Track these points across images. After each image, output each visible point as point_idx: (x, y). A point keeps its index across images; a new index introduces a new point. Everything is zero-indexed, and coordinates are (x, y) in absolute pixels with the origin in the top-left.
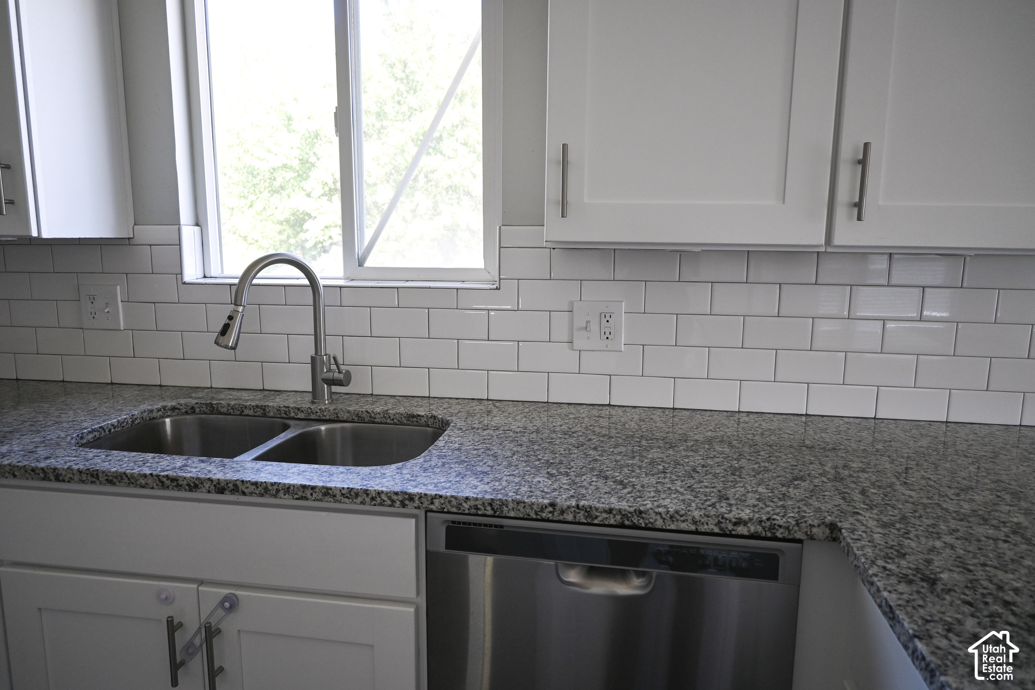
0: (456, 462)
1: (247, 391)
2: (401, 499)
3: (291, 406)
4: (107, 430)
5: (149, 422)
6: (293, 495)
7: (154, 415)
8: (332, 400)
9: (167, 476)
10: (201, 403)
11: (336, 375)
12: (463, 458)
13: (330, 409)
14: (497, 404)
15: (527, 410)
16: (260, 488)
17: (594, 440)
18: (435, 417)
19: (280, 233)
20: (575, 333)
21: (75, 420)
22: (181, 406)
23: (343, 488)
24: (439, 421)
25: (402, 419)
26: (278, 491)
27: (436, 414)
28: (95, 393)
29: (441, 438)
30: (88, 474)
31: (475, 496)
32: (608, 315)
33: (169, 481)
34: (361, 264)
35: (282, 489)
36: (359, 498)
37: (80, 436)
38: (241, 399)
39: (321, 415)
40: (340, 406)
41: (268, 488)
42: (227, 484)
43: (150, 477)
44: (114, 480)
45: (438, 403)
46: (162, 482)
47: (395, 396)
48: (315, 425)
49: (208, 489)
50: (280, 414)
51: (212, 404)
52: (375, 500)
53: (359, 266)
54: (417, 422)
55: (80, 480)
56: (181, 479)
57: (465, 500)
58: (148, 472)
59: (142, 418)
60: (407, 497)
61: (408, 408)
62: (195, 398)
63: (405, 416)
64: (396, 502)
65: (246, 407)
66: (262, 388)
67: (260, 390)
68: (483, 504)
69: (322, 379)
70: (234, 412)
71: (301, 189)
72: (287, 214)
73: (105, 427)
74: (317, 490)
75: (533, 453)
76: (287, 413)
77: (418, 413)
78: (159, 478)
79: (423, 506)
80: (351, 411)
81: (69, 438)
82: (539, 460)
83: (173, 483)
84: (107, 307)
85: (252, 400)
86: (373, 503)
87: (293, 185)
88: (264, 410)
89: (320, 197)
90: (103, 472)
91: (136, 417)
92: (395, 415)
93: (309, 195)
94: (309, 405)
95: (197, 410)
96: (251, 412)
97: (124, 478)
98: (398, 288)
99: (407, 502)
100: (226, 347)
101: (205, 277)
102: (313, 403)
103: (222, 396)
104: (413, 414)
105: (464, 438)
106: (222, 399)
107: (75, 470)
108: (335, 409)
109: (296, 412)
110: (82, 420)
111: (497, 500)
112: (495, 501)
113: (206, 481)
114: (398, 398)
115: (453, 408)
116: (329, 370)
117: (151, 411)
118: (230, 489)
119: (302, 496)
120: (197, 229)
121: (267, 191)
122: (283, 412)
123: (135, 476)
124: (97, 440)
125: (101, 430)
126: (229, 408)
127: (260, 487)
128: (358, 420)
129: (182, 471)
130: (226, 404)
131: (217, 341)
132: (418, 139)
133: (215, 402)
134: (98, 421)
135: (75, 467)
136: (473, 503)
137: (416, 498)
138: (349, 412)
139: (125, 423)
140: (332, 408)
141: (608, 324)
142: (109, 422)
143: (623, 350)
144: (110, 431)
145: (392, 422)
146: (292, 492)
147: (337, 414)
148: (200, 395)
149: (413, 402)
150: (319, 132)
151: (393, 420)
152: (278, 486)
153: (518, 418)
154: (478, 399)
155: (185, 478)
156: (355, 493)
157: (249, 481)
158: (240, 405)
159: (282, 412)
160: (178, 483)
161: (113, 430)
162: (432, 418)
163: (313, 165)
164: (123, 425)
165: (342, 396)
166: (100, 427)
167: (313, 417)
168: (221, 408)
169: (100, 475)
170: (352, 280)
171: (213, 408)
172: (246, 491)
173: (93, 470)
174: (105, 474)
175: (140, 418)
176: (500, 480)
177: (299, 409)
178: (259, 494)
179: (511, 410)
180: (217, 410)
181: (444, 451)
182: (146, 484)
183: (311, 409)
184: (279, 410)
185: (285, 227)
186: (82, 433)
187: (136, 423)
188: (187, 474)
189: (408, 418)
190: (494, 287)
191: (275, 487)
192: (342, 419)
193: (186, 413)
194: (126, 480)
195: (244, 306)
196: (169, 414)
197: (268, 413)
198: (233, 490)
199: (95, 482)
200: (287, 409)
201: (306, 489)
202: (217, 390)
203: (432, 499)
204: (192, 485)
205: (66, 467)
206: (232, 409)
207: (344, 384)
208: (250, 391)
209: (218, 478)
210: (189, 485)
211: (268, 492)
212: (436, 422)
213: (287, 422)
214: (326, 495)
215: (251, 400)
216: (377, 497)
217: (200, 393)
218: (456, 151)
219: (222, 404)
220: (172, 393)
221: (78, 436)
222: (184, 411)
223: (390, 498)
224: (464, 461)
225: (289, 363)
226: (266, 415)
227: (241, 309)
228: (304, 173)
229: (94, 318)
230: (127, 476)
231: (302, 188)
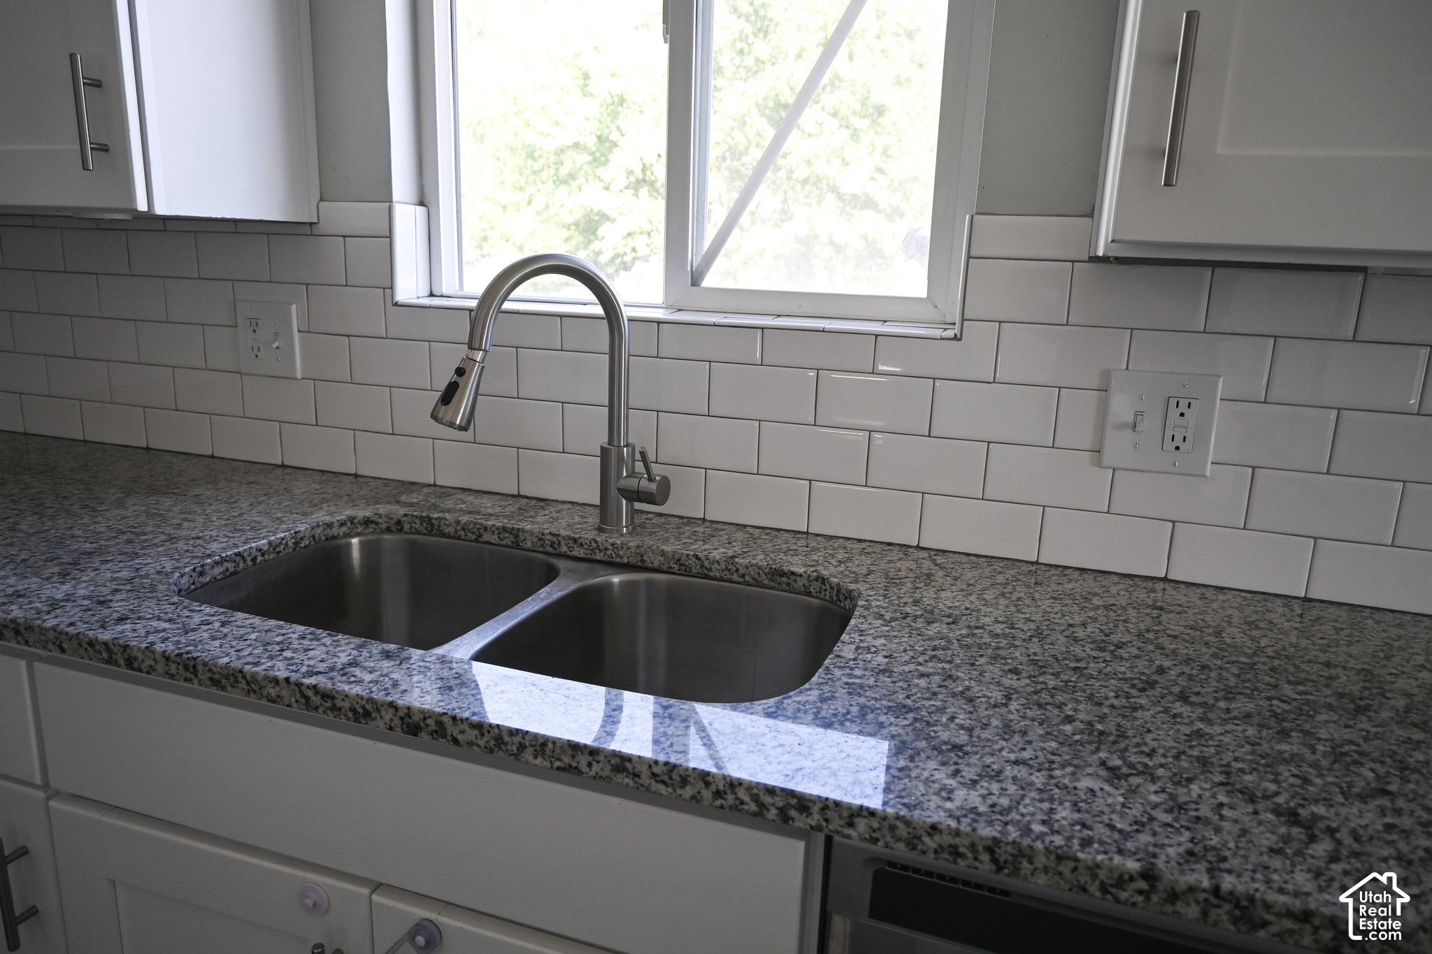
0: (889, 708)
1: (492, 496)
2: (781, 804)
3: (563, 533)
4: (249, 559)
5: (326, 543)
6: (553, 760)
7: (335, 531)
8: (634, 528)
9: (315, 686)
10: (413, 516)
11: (644, 483)
12: (901, 696)
13: (630, 544)
14: (940, 560)
15: (1000, 579)
16: (487, 737)
17: (1172, 672)
18: (823, 579)
19: (567, 240)
20: (1110, 433)
21: (201, 535)
22: (380, 517)
23: (656, 762)
24: (832, 588)
25: (760, 577)
26: (522, 747)
27: (825, 573)
28: (252, 483)
29: (845, 637)
30: (179, 664)
31: (953, 824)
32: (1183, 403)
33: (319, 697)
34: (695, 282)
35: (532, 746)
36: (688, 788)
37: (197, 570)
38: (479, 513)
39: (614, 555)
40: (649, 541)
41: (502, 739)
42: (425, 719)
43: (285, 685)
44: (223, 681)
45: (825, 548)
46: (307, 698)
47: (745, 526)
48: (602, 573)
49: (389, 722)
50: (542, 546)
51: (430, 519)
52: (723, 798)
53: (693, 285)
54: (788, 584)
55: (167, 673)
56: (340, 697)
57: (929, 830)
58: (282, 674)
59: (313, 537)
60: (794, 802)
61: (772, 555)
62: (405, 505)
63: (767, 571)
64: (768, 810)
65: (486, 529)
66: (517, 493)
67: (513, 496)
68: (973, 846)
69: (618, 489)
70: (466, 535)
71: (597, 179)
72: (578, 215)
73: (246, 554)
74: (601, 758)
75: (1049, 699)
76: (556, 545)
77: (792, 569)
78: (300, 689)
79: (830, 827)
80: (667, 552)
81: (177, 575)
82: (1069, 720)
83: (326, 702)
84: (276, 340)
85: (497, 516)
86: (719, 802)
87: (586, 173)
88: (516, 536)
89: (621, 191)
90: (205, 664)
91: (302, 535)
92: (747, 567)
93: (607, 188)
94: (591, 535)
95: (407, 527)
96: (494, 539)
97: (240, 680)
98: (763, 329)
99: (793, 813)
100: (451, 425)
101: (432, 295)
102: (600, 530)
103: (449, 503)
104: (783, 570)
105: (891, 641)
106: (449, 511)
107: (158, 653)
108: (638, 547)
109: (571, 545)
110: (211, 537)
111: (1007, 844)
112: (1001, 845)
113: (386, 707)
114: (751, 530)
115: (857, 562)
116: (632, 474)
117: (329, 525)
118: (429, 729)
119: (570, 766)
120: (421, 210)
121: (551, 182)
122: (549, 543)
123: (260, 679)
124: (228, 576)
125: (237, 559)
126: (459, 528)
127: (487, 734)
128: (679, 570)
129: (345, 678)
130: (453, 521)
131: (435, 414)
132: (765, 107)
133: (435, 516)
134: (235, 541)
135: (159, 647)
136: (947, 840)
137: (815, 809)
138: (663, 554)
139: (282, 547)
140: (632, 544)
141: (1182, 421)
142: (253, 545)
143: (1208, 475)
144: (254, 560)
145: (741, 580)
146: (551, 754)
147: (642, 556)
148: (414, 498)
149: (779, 542)
150: (625, 97)
151: (743, 576)
152: (523, 738)
153: (989, 596)
154: (899, 545)
155: (346, 696)
156: (681, 776)
157: (467, 719)
158: (475, 524)
159: (547, 542)
160: (334, 704)
161: (259, 558)
162: (818, 581)
163: (615, 144)
164: (278, 550)
165: (651, 519)
166: (236, 554)
167: (599, 556)
168: (445, 527)
169: (200, 668)
170: (679, 310)
171: (433, 525)
172: (460, 737)
173: (188, 658)
174: (207, 668)
175: (309, 537)
176: (997, 776)
177: (575, 540)
178: (486, 747)
179: (969, 575)
180: (439, 529)
181: (857, 672)
182: (278, 696)
183: (596, 542)
184: (541, 539)
185: (573, 232)
186: (202, 566)
187: (302, 545)
188: (352, 686)
189: (773, 575)
190: (950, 333)
191: (518, 739)
192: (650, 565)
193: (388, 530)
194: (243, 684)
195: (485, 351)
196: (359, 530)
197: (522, 542)
198: (436, 732)
199: (191, 680)
200: (555, 539)
201: (579, 753)
202: (443, 490)
203: (851, 816)
204: (360, 710)
205: (144, 645)
206: (463, 529)
207: (657, 501)
208: (497, 497)
209: (408, 704)
210: (353, 710)
211: (503, 747)
212: (826, 590)
213: (555, 561)
214: (619, 771)
215: (495, 516)
216: (729, 792)
217: (415, 495)
218: (821, 124)
219: (446, 520)
220: (371, 490)
221: (194, 570)
222: (384, 526)
223: (755, 798)
224: (905, 707)
225: (563, 452)
226: (518, 545)
227: (479, 356)
228: (603, 155)
229: (257, 356)
230: (244, 677)
231: (599, 178)
